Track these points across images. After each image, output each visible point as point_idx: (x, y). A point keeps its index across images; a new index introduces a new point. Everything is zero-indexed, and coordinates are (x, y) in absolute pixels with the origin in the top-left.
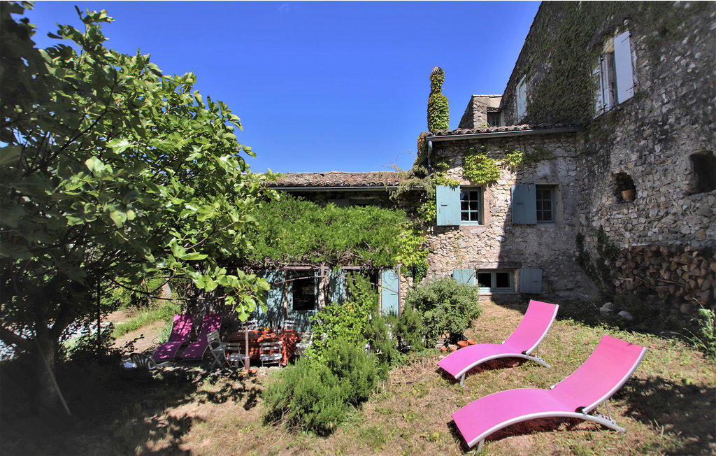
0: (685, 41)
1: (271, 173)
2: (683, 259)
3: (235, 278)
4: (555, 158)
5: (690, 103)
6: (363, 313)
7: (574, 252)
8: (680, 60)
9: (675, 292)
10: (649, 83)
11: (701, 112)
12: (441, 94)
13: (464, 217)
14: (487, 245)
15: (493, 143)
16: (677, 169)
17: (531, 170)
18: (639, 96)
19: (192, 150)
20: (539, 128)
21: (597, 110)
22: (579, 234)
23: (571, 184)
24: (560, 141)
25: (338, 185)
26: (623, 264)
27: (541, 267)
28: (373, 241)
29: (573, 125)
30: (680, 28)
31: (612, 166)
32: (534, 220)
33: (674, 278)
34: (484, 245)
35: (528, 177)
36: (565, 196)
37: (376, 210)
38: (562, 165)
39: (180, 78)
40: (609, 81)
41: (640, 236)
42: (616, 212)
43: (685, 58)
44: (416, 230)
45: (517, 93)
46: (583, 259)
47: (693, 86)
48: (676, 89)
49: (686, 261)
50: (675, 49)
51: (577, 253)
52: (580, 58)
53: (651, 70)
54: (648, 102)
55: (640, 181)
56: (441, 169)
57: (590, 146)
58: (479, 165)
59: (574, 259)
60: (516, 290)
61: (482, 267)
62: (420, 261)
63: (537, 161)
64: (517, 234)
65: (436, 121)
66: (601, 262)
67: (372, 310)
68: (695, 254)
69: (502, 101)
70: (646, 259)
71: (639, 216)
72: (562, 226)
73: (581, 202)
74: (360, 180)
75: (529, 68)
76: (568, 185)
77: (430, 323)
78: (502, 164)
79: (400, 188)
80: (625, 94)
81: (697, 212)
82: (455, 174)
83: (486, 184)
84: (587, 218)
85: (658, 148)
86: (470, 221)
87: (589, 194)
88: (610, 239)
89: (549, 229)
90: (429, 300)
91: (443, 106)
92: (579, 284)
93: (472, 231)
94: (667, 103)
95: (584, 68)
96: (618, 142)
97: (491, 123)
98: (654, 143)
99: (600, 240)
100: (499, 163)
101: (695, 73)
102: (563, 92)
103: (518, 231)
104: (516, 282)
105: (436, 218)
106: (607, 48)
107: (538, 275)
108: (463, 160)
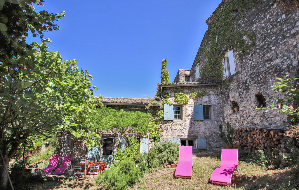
0: (250, 55)
1: (101, 96)
2: (254, 133)
3: (87, 133)
4: (210, 95)
5: (253, 76)
6: (134, 151)
7: (219, 132)
8: (249, 61)
9: (253, 146)
10: (240, 69)
11: (257, 80)
12: (166, 69)
13: (175, 117)
14: (184, 128)
15: (186, 88)
16: (251, 99)
17: (201, 99)
18: (237, 73)
19: (75, 86)
20: (203, 83)
21: (224, 77)
22: (220, 124)
23: (217, 105)
24: (211, 88)
25: (124, 103)
26: (235, 136)
27: (206, 138)
28: (139, 124)
29: (216, 82)
30: (248, 51)
31: (230, 98)
32: (203, 119)
33: (252, 140)
34: (183, 129)
35: (200, 102)
36: (214, 110)
37: (140, 113)
38: (212, 97)
39: (71, 61)
40: (228, 67)
41: (241, 125)
42: (233, 116)
43: (250, 61)
44: (156, 122)
45: (196, 70)
46: (222, 135)
47: (254, 70)
48: (249, 71)
49: (255, 133)
50: (247, 58)
51: (220, 133)
52: (217, 58)
53: (240, 64)
54: (240, 75)
55: (240, 104)
56: (166, 98)
57: (222, 90)
58: (181, 96)
59: (219, 135)
60: (196, 148)
61: (182, 137)
62: (157, 135)
63: (203, 96)
64: (196, 124)
65: (164, 79)
66: (228, 136)
67: (137, 150)
68: (258, 130)
69: (190, 72)
70: (243, 133)
71: (241, 117)
72: (213, 121)
73: (220, 112)
74: (133, 101)
75: (200, 60)
76: (215, 105)
77: (161, 158)
78: (190, 97)
79: (149, 105)
80: (233, 72)
81: (259, 115)
82: (171, 100)
83: (183, 104)
84: (223, 119)
85: (245, 92)
86: (177, 119)
87: (223, 109)
88: (231, 126)
89: (208, 123)
90: (160, 149)
91: (167, 74)
92: (221, 145)
93: (178, 123)
94: (246, 76)
95: (219, 62)
96: (232, 89)
97: (186, 80)
98: (243, 90)
99: (228, 127)
100: (189, 96)
101: (254, 66)
102: (212, 70)
103: (196, 123)
104: (196, 144)
105: (164, 117)
106: (226, 56)
107: (205, 141)
108: (175, 94)
